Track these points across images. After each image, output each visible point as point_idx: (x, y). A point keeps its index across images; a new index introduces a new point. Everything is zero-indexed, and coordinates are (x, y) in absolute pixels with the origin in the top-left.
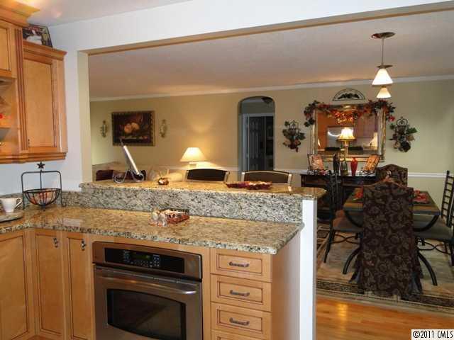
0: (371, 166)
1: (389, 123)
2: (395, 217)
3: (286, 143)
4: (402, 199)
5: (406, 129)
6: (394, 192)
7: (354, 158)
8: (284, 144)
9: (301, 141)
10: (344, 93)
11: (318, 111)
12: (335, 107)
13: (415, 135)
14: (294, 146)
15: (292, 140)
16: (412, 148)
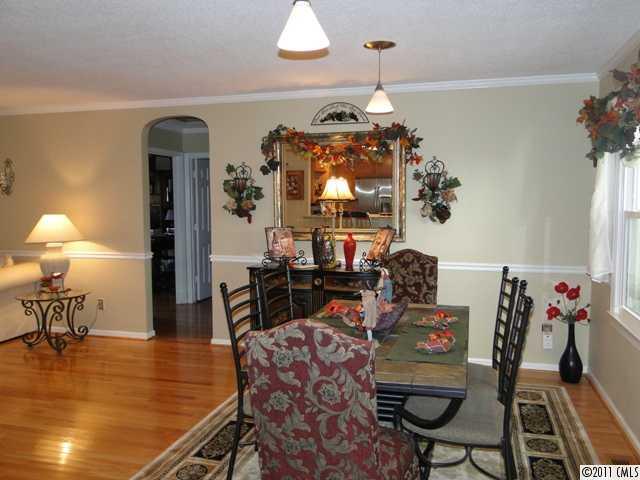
0: (379, 249)
1: (411, 169)
2: (332, 423)
3: (229, 206)
4: (345, 376)
5: (442, 179)
6: (324, 353)
7: (350, 235)
8: (225, 207)
9: (255, 202)
10: (331, 111)
11: (285, 146)
12: (315, 137)
13: (456, 191)
14: (243, 212)
15: (239, 200)
16: (452, 217)
